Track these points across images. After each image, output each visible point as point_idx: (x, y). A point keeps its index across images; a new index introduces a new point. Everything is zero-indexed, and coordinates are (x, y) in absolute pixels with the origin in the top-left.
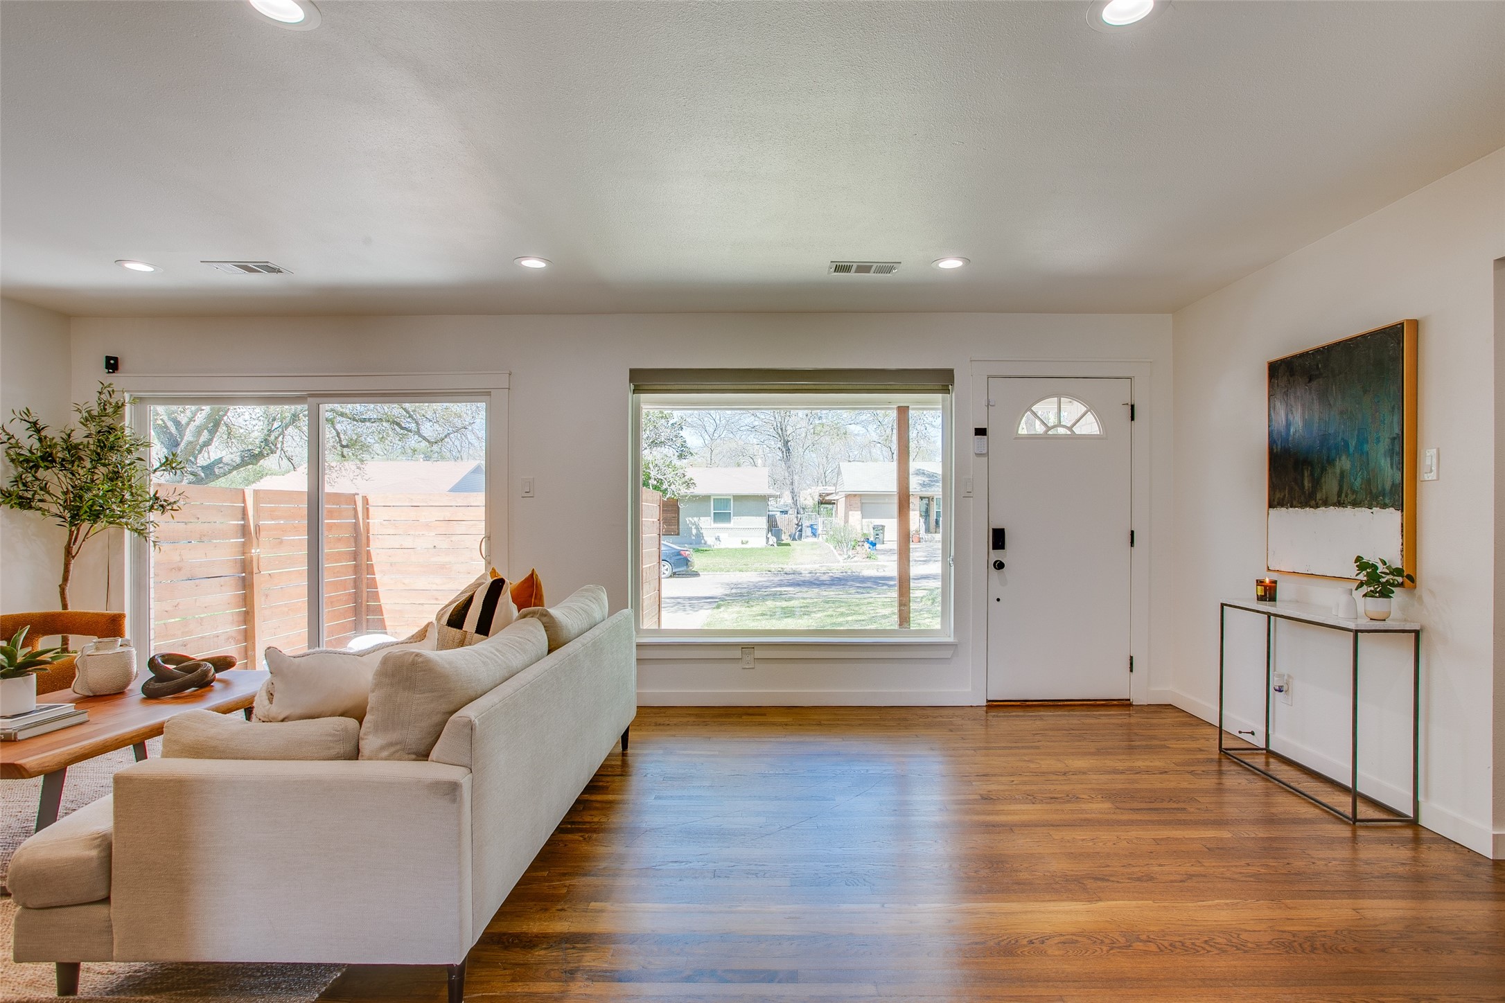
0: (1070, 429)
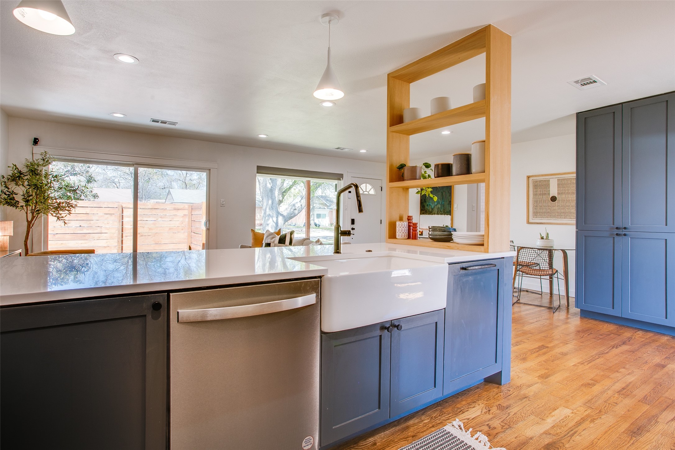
0: (368, 192)
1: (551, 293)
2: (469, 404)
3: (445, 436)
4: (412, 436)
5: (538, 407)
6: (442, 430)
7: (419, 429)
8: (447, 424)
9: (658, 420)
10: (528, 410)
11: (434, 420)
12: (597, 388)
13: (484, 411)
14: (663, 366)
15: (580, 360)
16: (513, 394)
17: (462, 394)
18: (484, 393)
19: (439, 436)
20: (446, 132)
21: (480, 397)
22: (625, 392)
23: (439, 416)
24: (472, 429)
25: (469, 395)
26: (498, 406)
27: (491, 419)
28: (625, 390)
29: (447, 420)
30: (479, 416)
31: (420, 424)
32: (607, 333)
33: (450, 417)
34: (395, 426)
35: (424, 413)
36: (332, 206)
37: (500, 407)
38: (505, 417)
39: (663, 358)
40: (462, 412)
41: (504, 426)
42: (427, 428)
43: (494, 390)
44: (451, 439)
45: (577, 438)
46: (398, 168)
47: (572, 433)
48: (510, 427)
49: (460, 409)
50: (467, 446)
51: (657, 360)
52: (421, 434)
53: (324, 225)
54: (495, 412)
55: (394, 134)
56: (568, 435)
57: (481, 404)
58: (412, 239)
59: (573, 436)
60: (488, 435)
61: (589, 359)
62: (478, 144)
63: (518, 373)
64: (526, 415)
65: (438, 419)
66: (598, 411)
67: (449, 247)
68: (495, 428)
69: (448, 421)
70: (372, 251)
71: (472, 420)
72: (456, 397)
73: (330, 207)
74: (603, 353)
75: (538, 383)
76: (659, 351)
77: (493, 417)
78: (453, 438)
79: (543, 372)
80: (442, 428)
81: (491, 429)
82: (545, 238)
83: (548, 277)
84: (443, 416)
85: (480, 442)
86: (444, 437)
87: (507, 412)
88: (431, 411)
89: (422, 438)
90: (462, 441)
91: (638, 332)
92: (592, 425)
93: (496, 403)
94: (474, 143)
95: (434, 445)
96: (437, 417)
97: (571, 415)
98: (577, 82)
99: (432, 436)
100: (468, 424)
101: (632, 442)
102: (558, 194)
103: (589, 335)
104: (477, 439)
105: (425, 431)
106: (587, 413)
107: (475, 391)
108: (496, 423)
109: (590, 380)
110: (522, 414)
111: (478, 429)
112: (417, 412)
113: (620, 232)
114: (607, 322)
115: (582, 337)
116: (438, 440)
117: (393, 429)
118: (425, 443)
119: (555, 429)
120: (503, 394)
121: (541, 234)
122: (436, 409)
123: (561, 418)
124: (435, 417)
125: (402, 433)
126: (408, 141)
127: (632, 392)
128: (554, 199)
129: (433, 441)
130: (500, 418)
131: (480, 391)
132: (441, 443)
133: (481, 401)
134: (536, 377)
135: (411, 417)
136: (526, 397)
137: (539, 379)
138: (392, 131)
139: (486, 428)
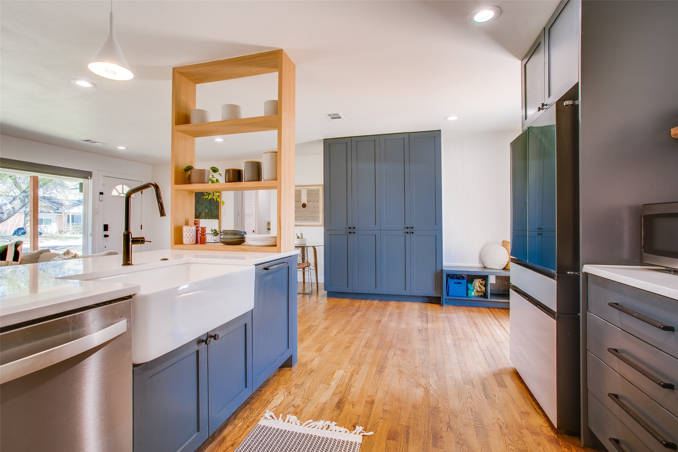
1: (304, 282)
2: (272, 393)
3: (262, 431)
4: (231, 445)
5: (323, 376)
6: (258, 427)
7: (235, 435)
8: (260, 418)
9: (388, 358)
10: (317, 381)
11: (247, 420)
12: (353, 348)
13: (286, 394)
14: (380, 321)
15: (337, 331)
16: (303, 371)
17: (264, 385)
18: (281, 379)
19: (257, 434)
20: (219, 139)
21: (279, 383)
22: (367, 346)
23: (250, 414)
24: (282, 414)
25: (270, 384)
26: (295, 386)
27: (293, 400)
28: (367, 344)
29: (258, 415)
30: (283, 400)
31: (235, 430)
32: (346, 306)
33: (260, 411)
34: (211, 442)
35: (236, 416)
36: (61, 210)
37: (296, 386)
38: (303, 394)
39: (379, 316)
40: (268, 402)
41: (305, 401)
42: (243, 431)
43: (287, 373)
44: (268, 432)
45: (353, 390)
46: (184, 170)
47: (349, 387)
48: (309, 400)
49: (266, 400)
50: (283, 431)
51: (376, 318)
52: (239, 439)
53: (50, 233)
54: (294, 392)
55: (180, 134)
56: (347, 390)
57: (281, 389)
58: (201, 244)
59: (350, 389)
60: (296, 414)
61: (342, 328)
62: (269, 154)
63: (301, 353)
64: (317, 386)
65: (250, 418)
66: (358, 365)
67: (243, 249)
68: (299, 406)
69: (260, 416)
70: (168, 259)
71: (280, 407)
72: (260, 390)
73: (59, 211)
74: (348, 322)
75: (317, 356)
76: (375, 312)
77: (295, 397)
78: (270, 430)
79: (317, 346)
80: (257, 425)
81: (296, 408)
82: (300, 237)
83: (302, 269)
84: (253, 413)
85: (292, 423)
86: (261, 433)
87: (303, 388)
88: (242, 412)
89: (242, 443)
90: (277, 429)
91: (362, 302)
92: (358, 376)
93: (293, 384)
94: (266, 153)
95: (255, 444)
96: (249, 416)
97: (344, 374)
98: (329, 115)
99: (250, 436)
100: (277, 411)
101: (381, 378)
102: (308, 201)
103: (336, 310)
104: (289, 422)
105: (242, 435)
106: (353, 368)
107: (273, 379)
108: (298, 401)
109: (347, 343)
110: (314, 386)
111: (286, 413)
112: (229, 419)
113: (351, 230)
114: (344, 298)
115: (333, 313)
116: (257, 438)
117: (210, 447)
118: (247, 446)
119: (338, 388)
120: (296, 374)
121: (297, 235)
122: (245, 409)
123: (339, 379)
124: (247, 417)
125: (220, 446)
126: (193, 143)
127: (371, 344)
128: (304, 206)
129: (253, 441)
130: (299, 395)
131: (278, 378)
132: (261, 439)
133: (281, 387)
134: (314, 352)
135: (224, 427)
136: (312, 371)
137: (316, 353)
138: (177, 130)
139: (292, 409)
